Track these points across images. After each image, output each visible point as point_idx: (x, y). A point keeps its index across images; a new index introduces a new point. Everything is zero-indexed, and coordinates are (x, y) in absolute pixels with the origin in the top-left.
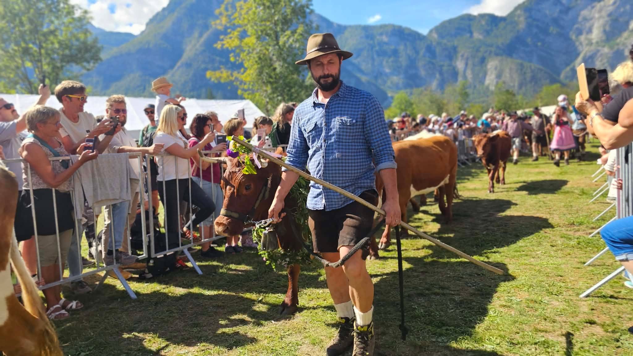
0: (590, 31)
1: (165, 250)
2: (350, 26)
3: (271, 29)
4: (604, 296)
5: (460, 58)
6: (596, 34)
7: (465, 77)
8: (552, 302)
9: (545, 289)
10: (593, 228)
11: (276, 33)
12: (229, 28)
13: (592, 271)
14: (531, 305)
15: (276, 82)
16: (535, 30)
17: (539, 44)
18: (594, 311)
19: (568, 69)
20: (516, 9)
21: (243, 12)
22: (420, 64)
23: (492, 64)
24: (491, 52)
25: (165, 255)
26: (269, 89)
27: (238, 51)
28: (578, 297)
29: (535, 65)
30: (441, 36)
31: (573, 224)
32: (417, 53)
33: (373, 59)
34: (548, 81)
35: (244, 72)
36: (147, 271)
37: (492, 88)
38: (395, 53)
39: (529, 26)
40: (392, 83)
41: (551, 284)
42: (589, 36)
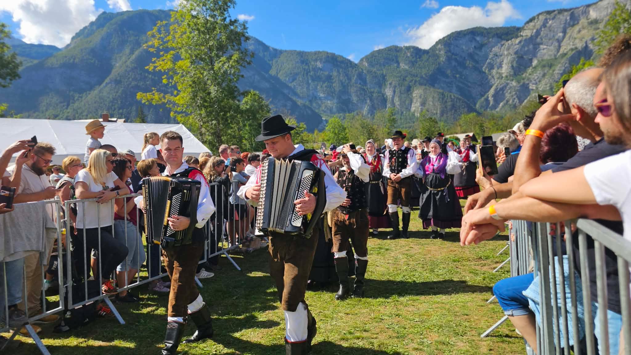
0: (500, 66)
1: (84, 300)
2: (286, 51)
3: (206, 54)
4: (501, 335)
5: (388, 86)
6: (505, 69)
7: (393, 104)
8: (458, 344)
9: (452, 329)
10: (497, 262)
11: (211, 58)
12: (162, 51)
13: (493, 309)
14: (440, 347)
15: (211, 107)
16: (454, 63)
17: (458, 76)
18: (492, 352)
19: (483, 99)
20: (437, 43)
21: (177, 36)
22: (352, 90)
23: (417, 93)
24: (416, 81)
25: (84, 306)
26: (203, 112)
27: (171, 73)
28: (480, 337)
29: (455, 94)
30: (371, 64)
31: (480, 258)
32: (350, 79)
33: (308, 84)
34: (466, 109)
35: (178, 94)
36: (63, 323)
37: (417, 115)
38: (329, 78)
39: (449, 59)
40: (326, 106)
41: (458, 324)
42: (499, 71)
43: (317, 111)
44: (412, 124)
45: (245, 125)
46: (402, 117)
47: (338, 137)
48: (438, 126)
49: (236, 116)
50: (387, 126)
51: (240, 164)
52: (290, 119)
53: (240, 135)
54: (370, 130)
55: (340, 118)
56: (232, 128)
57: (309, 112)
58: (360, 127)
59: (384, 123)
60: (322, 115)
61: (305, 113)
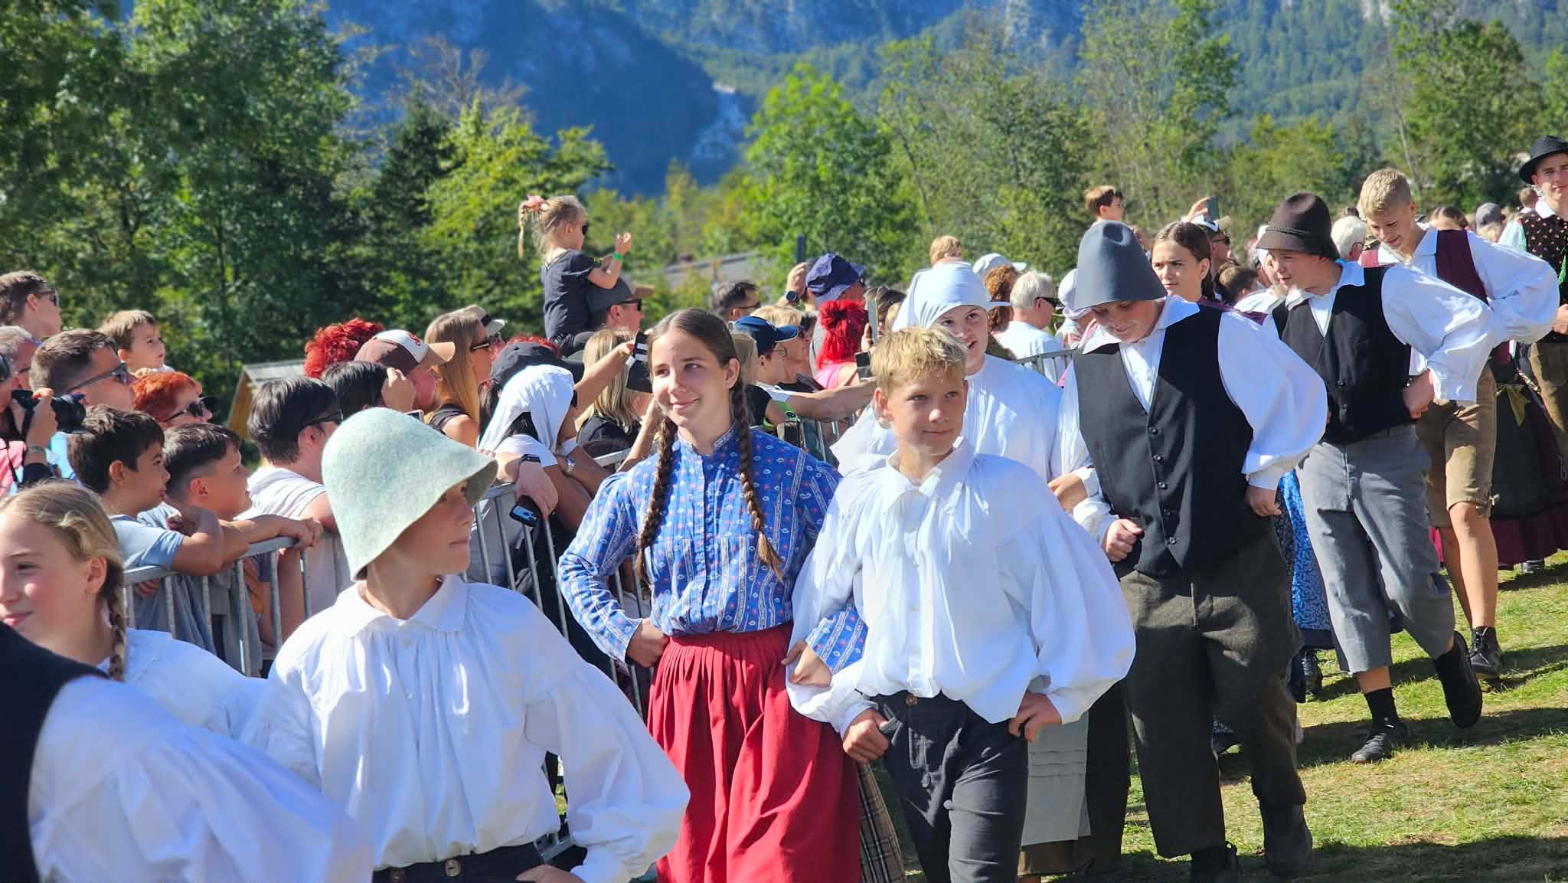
43: (670, 37)
44: (1350, 82)
45: (166, 181)
46: (1276, 36)
47: (842, 209)
48: (1528, 74)
49: (99, 123)
50: (1175, 108)
51: (132, 466)
52: (484, 110)
53: (140, 260)
54: (1057, 145)
55: (836, 78)
56: (72, 209)
57: (621, 51)
58: (990, 129)
59: (1151, 88)
60: (709, 67)
61: (589, 61)
